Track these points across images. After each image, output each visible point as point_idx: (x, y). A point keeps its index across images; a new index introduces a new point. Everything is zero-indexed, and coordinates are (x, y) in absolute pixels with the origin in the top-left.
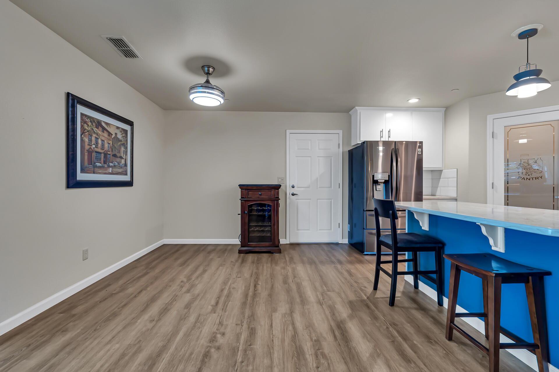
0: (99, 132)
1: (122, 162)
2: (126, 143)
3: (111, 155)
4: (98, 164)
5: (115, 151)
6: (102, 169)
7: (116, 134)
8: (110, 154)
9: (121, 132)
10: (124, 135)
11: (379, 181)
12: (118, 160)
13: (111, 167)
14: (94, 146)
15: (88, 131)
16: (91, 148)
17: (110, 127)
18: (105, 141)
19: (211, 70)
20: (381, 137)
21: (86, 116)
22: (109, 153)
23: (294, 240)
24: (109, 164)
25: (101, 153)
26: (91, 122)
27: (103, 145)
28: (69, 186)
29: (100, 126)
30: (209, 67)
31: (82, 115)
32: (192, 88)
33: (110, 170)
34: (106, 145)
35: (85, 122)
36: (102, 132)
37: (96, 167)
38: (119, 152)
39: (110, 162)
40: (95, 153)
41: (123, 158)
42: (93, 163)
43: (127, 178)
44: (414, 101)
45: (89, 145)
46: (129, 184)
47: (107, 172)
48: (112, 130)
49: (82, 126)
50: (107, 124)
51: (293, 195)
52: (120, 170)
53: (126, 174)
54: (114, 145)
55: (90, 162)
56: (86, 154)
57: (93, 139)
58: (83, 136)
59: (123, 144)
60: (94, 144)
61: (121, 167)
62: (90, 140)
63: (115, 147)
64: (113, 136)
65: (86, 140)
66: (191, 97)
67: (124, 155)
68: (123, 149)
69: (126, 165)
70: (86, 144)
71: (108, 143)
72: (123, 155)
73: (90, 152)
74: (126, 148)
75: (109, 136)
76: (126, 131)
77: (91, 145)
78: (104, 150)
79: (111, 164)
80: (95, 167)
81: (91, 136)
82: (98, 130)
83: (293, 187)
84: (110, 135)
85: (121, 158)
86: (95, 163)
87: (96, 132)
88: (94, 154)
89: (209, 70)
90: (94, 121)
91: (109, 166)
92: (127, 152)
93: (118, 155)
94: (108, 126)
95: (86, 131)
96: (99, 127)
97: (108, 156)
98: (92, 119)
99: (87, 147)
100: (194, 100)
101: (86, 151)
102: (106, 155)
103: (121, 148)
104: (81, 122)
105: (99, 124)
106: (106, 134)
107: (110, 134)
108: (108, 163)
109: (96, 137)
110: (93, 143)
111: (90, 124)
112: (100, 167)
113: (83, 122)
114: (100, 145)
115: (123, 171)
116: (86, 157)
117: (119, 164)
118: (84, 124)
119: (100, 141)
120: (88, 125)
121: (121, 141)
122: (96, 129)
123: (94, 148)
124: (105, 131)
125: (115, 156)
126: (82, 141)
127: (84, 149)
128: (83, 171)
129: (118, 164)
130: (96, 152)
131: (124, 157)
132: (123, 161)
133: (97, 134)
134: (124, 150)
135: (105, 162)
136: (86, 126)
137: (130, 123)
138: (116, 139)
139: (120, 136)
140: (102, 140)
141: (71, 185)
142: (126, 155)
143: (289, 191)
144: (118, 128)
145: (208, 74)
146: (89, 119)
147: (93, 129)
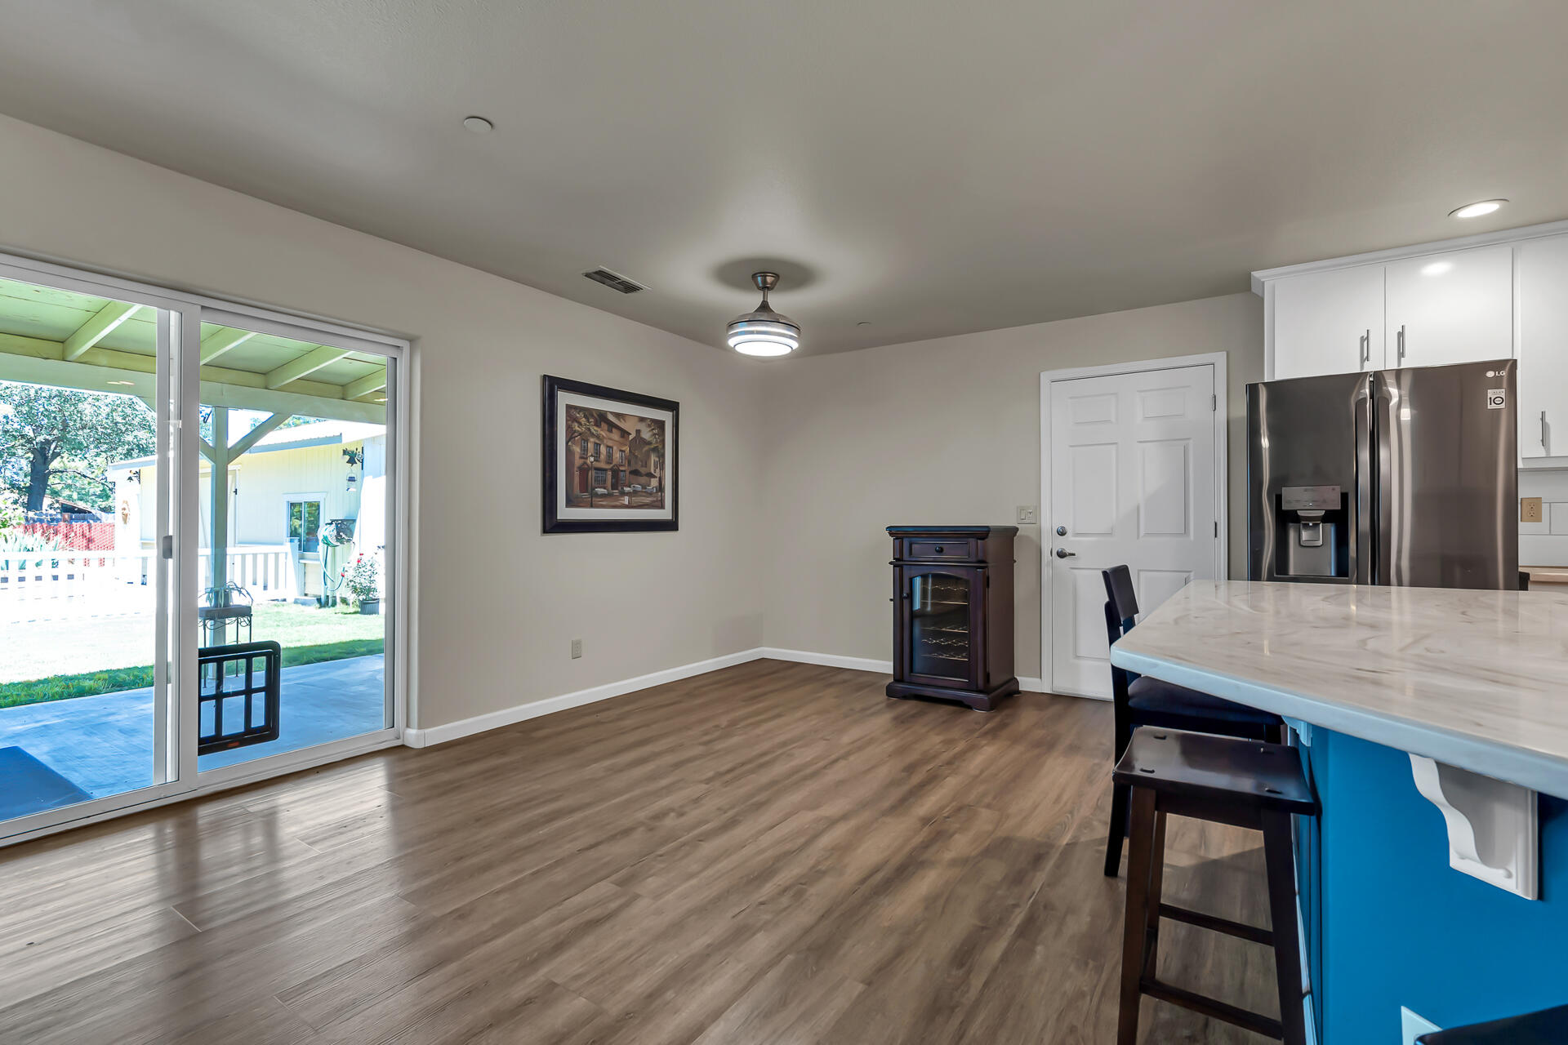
0: (602, 432)
1: (652, 484)
2: (660, 447)
3: (628, 473)
4: (600, 491)
5: (636, 463)
6: (610, 500)
7: (638, 432)
8: (625, 471)
9: (649, 426)
10: (656, 431)
11: (1299, 513)
12: (643, 480)
13: (628, 494)
14: (592, 459)
15: (580, 434)
16: (585, 463)
17: (624, 420)
18: (615, 448)
19: (769, 279)
20: (1364, 359)
21: (575, 408)
22: (621, 468)
23: (1064, 686)
24: (622, 488)
25: (606, 470)
26: (585, 416)
27: (610, 456)
28: (545, 531)
29: (605, 422)
30: (764, 275)
31: (569, 407)
32: (731, 325)
33: (626, 500)
34: (617, 455)
35: (576, 420)
36: (608, 433)
37: (597, 495)
38: (646, 465)
39: (627, 486)
40: (594, 472)
41: (655, 477)
42: (589, 489)
43: (665, 514)
44: (1480, 210)
45: (581, 458)
46: (671, 525)
47: (617, 503)
48: (630, 427)
49: (569, 428)
50: (618, 415)
51: (1062, 555)
52: (648, 500)
53: (662, 507)
54: (634, 454)
55: (584, 486)
56: (577, 473)
57: (591, 446)
58: (570, 444)
59: (655, 450)
60: (592, 456)
61: (651, 494)
62: (585, 450)
63: (636, 457)
64: (631, 437)
65: (577, 449)
66: (731, 342)
67: (658, 470)
68: (653, 458)
69: (661, 488)
70: (577, 457)
71: (621, 451)
72: (655, 470)
73: (584, 471)
74: (662, 456)
75: (622, 436)
76: (660, 425)
77: (587, 458)
78: (611, 463)
79: (627, 489)
80: (594, 495)
81: (587, 441)
82: (599, 429)
83: (1062, 533)
84: (626, 435)
85: (651, 475)
86: (593, 489)
87: (595, 432)
88: (592, 474)
89: (764, 282)
90: (592, 416)
91: (623, 494)
92: (663, 462)
93: (643, 470)
94: (619, 420)
95: (576, 434)
96: (603, 424)
97: (622, 474)
98: (588, 413)
99: (578, 462)
100: (737, 348)
101: (576, 469)
102: (616, 472)
103: (649, 457)
104: (567, 421)
105: (601, 418)
106: (616, 435)
107: (624, 433)
108: (620, 488)
109: (595, 443)
110: (589, 454)
111: (583, 420)
112: (603, 496)
113: (571, 418)
114: (603, 456)
115: (654, 501)
116: (577, 480)
117: (644, 487)
118: (573, 422)
119: (603, 449)
120: (580, 424)
121: (650, 443)
122: (595, 428)
123: (592, 462)
124: (614, 430)
125: (635, 473)
126: (569, 452)
127: (573, 465)
128: (570, 503)
129: (642, 488)
130: (596, 469)
131: (657, 474)
132: (654, 482)
133: (598, 437)
134: (657, 459)
135: (614, 487)
136: (576, 427)
137: (673, 407)
138: (639, 441)
139: (646, 435)
140: (608, 446)
141: (547, 528)
142: (662, 468)
143: (1050, 543)
144: (642, 419)
145: (765, 288)
146: (581, 414)
147: (589, 429)
